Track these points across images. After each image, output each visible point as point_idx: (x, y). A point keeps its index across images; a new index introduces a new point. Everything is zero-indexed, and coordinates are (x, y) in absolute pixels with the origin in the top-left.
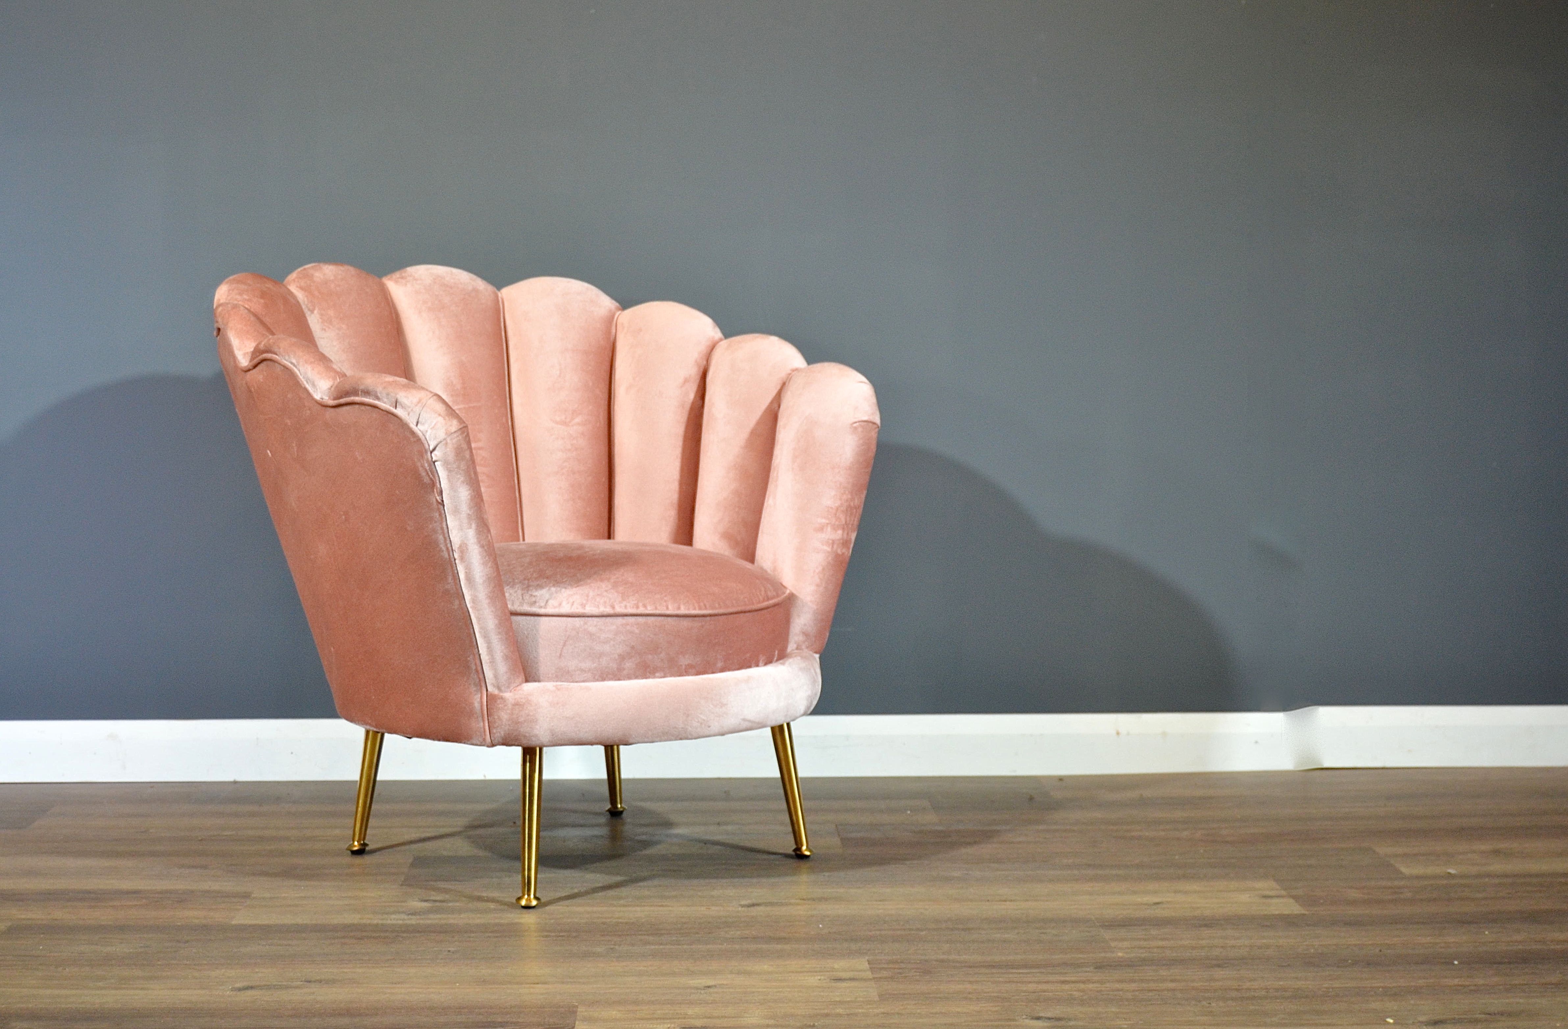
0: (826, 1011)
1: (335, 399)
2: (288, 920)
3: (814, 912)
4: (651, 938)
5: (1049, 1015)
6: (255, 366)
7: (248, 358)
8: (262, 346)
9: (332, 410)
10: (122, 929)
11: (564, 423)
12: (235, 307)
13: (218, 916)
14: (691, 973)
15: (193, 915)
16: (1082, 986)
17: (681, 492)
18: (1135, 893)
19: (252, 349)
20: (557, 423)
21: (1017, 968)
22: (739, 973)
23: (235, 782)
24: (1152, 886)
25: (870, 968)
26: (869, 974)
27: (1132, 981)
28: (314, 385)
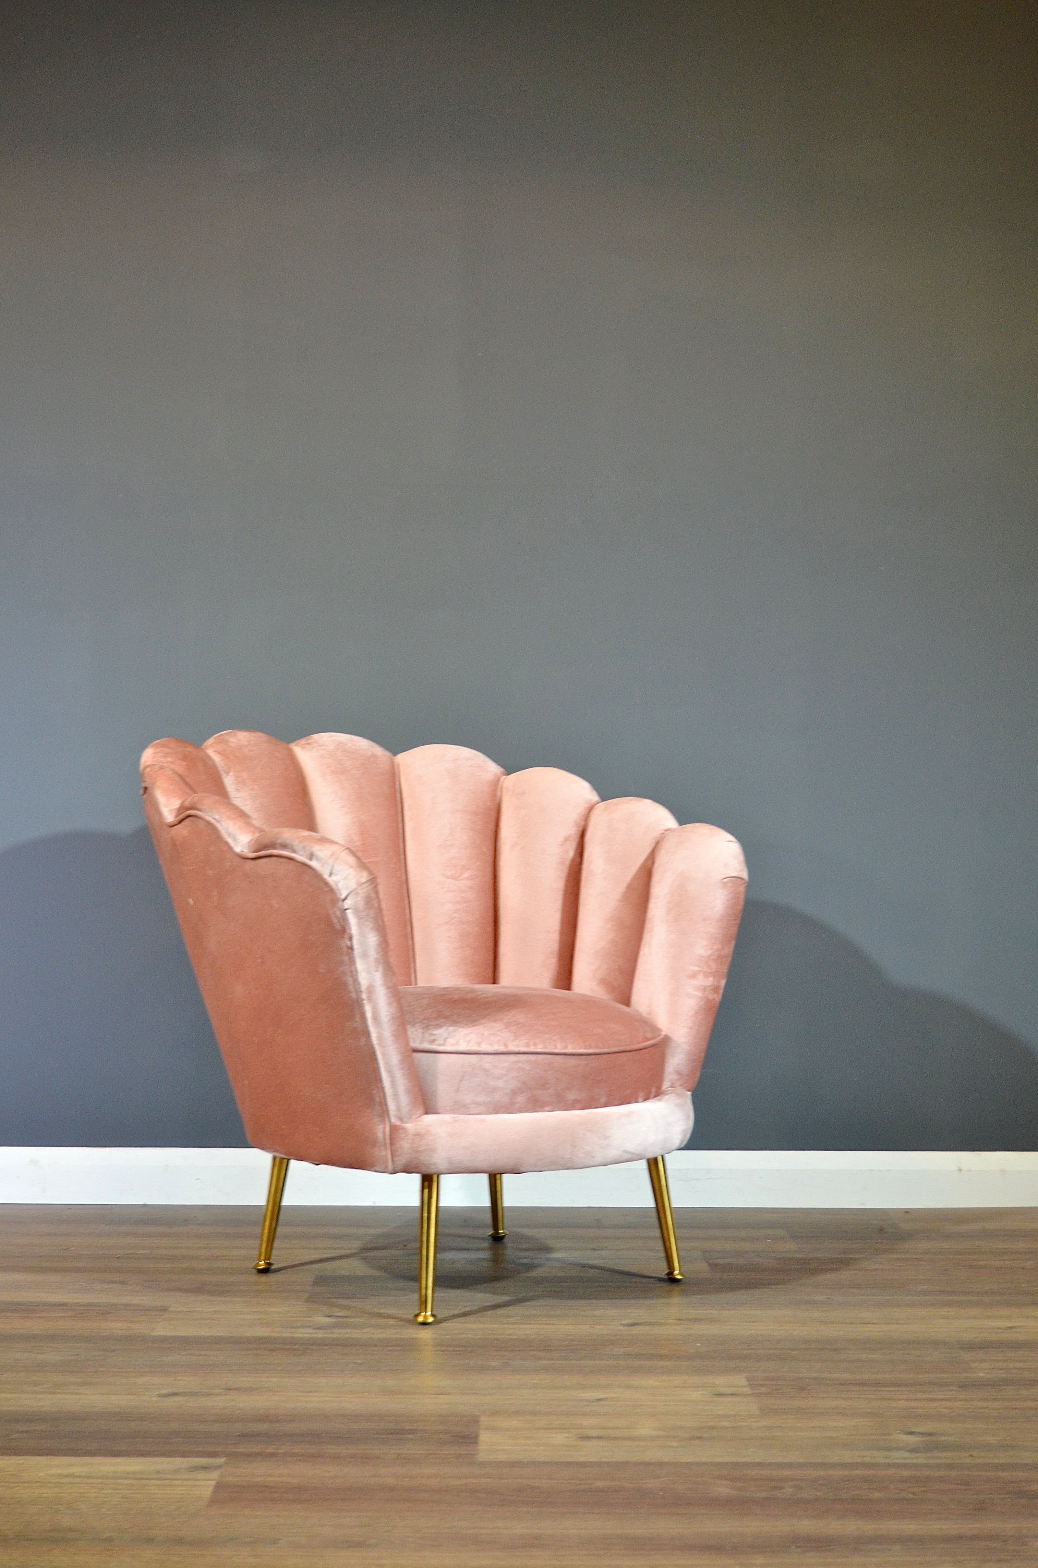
0: (711, 1424)
1: (255, 852)
2: (204, 1332)
3: (692, 1332)
4: (540, 1354)
5: (921, 1430)
6: (180, 822)
7: (174, 814)
8: (187, 804)
9: (252, 862)
10: (52, 1338)
11: (453, 877)
12: (162, 768)
13: (139, 1328)
14: (583, 1387)
15: (116, 1326)
16: (948, 1404)
17: (562, 942)
18: (989, 1318)
19: (177, 806)
20: (448, 877)
21: (887, 1386)
22: (628, 1387)
23: (145, 1206)
24: (1004, 1312)
25: (750, 1384)
26: (747, 1390)
27: (996, 1400)
28: (235, 839)
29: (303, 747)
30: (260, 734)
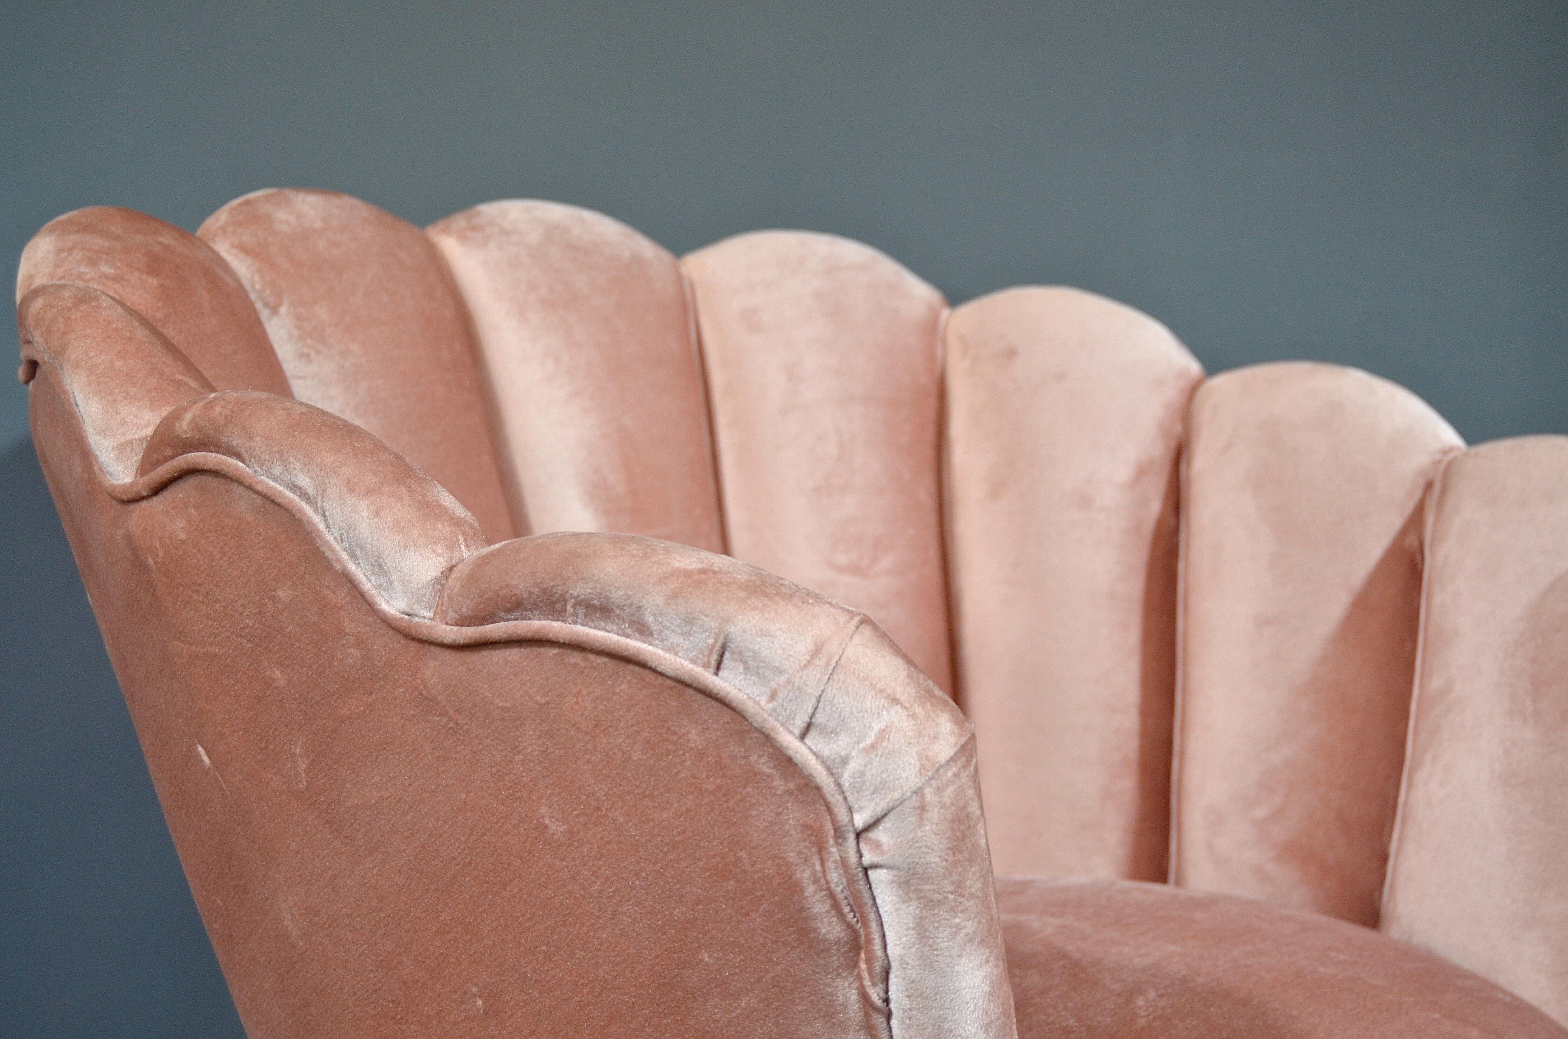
1: (462, 622)
6: (159, 489)
7: (135, 459)
8: (184, 427)
11: (855, 570)
12: (84, 298)
19: (149, 431)
20: (841, 570)
28: (379, 568)
29: (462, 238)
30: (347, 201)
